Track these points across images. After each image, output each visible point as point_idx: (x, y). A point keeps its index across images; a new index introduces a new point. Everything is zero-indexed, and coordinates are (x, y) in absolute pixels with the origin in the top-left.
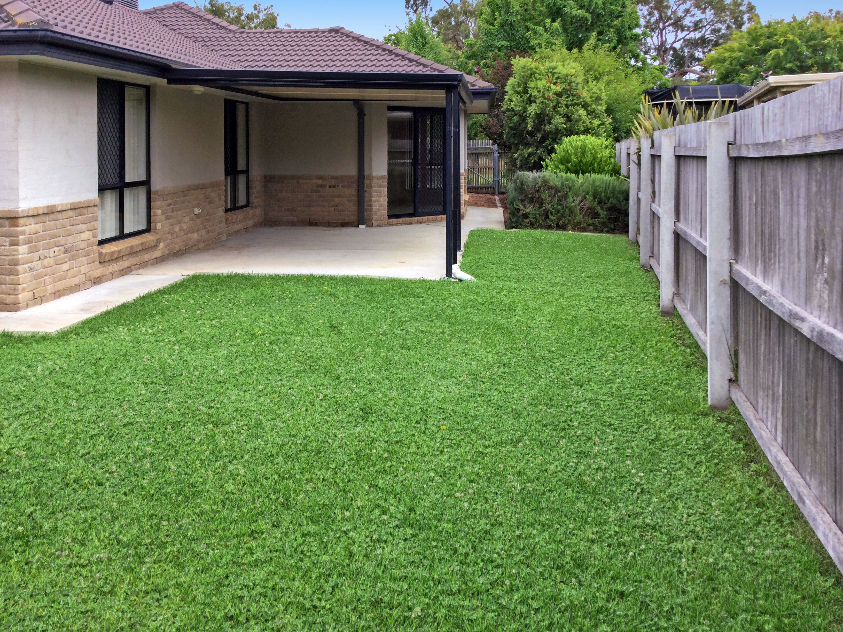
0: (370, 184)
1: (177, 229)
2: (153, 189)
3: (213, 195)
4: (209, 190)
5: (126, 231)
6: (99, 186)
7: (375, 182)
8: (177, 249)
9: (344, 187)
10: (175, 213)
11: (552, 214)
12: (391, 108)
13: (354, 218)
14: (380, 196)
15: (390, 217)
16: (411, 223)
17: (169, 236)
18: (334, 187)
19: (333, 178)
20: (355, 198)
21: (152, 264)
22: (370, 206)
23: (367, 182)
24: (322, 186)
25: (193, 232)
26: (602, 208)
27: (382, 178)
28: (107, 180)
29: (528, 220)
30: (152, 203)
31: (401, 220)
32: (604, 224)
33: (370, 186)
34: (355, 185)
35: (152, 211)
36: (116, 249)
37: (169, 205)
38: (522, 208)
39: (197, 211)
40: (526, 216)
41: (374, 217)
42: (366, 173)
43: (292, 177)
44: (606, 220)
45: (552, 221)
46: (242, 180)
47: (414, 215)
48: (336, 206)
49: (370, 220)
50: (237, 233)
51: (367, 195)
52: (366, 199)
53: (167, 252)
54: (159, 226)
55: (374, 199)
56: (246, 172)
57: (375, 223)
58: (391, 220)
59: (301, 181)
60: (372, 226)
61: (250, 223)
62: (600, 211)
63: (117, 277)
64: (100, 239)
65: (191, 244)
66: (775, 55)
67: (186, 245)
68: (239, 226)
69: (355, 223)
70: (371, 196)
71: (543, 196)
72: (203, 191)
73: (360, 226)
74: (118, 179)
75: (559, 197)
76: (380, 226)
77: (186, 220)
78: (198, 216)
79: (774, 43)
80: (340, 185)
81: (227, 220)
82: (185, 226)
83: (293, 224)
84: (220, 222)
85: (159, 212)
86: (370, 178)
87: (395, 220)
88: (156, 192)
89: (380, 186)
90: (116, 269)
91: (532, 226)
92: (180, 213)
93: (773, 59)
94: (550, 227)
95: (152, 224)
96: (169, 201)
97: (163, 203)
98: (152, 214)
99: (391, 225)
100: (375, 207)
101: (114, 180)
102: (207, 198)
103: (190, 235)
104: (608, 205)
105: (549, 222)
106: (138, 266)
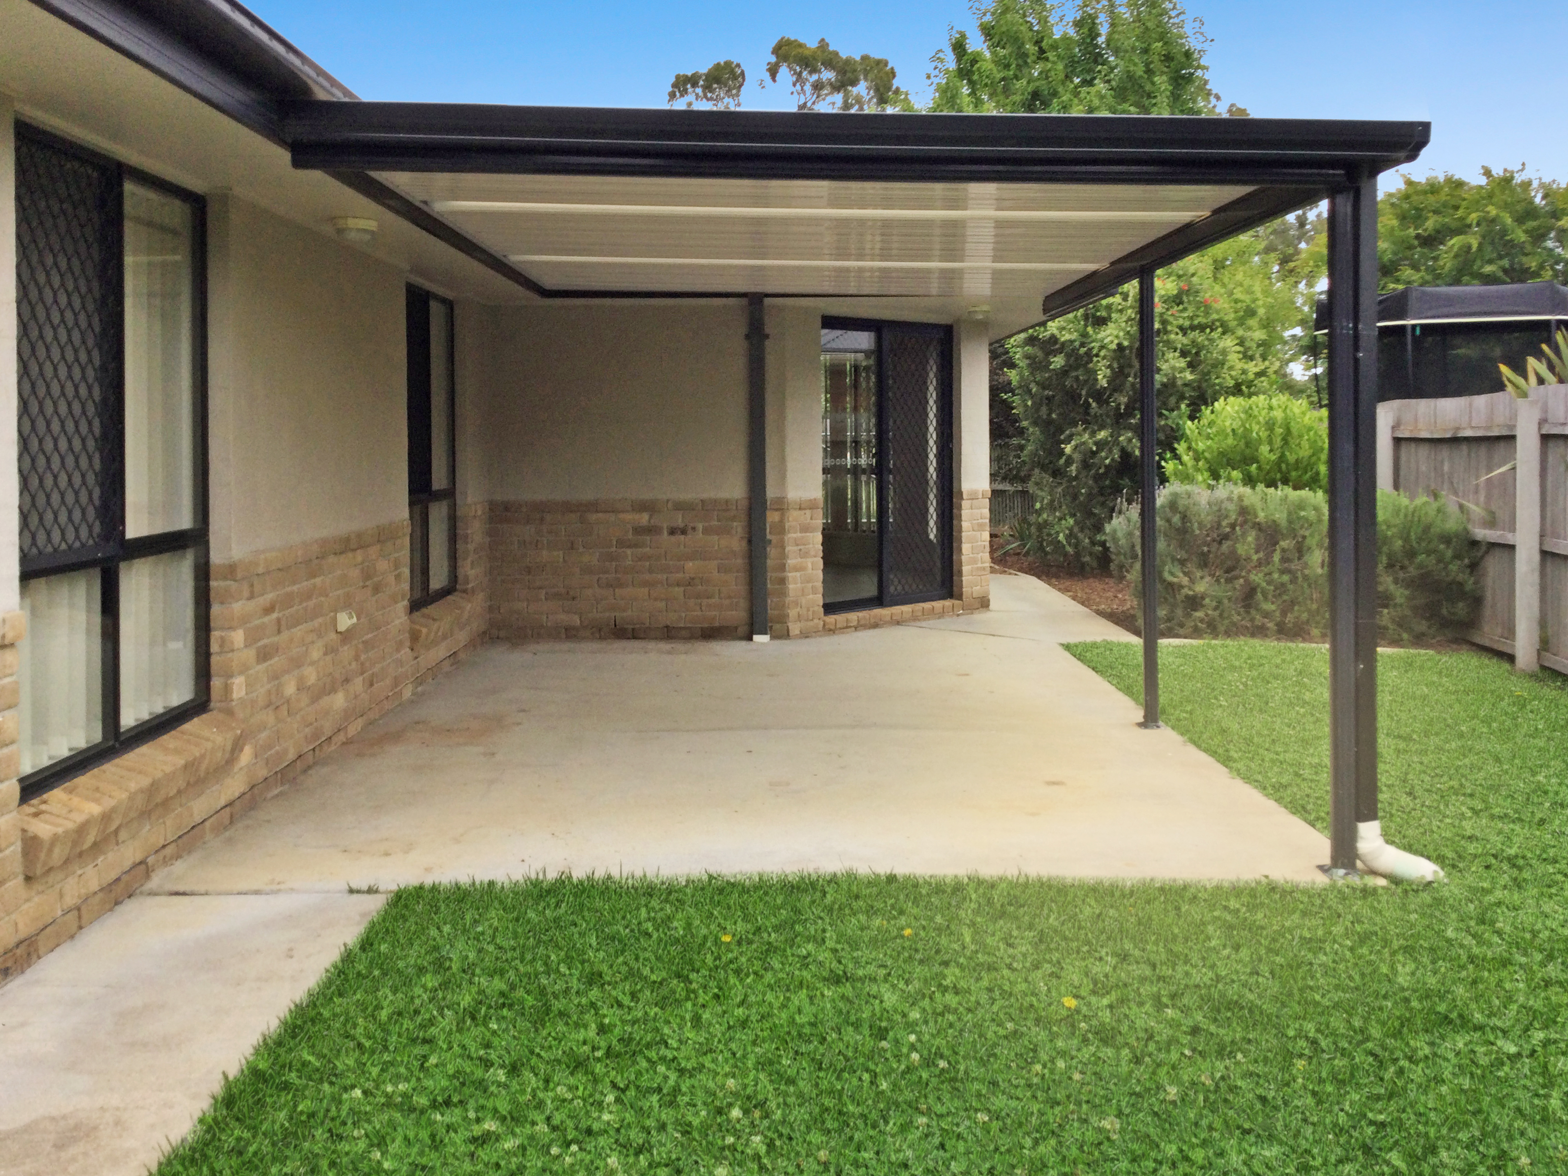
0: (782, 521)
1: (290, 689)
2: (216, 557)
3: (383, 565)
4: (373, 551)
5: (128, 719)
6: (24, 558)
7: (794, 518)
8: (291, 755)
9: (706, 531)
10: (285, 635)
11: (1266, 598)
12: (831, 322)
13: (738, 615)
14: (805, 555)
15: (830, 608)
16: (875, 626)
17: (269, 717)
18: (684, 532)
19: (679, 506)
20: (740, 562)
21: (220, 829)
22: (783, 581)
23: (772, 517)
24: (652, 530)
25: (333, 690)
26: (1396, 581)
27: (811, 505)
28: (56, 536)
29: (1199, 614)
30: (216, 610)
31: (853, 616)
32: (1401, 623)
33: (781, 529)
34: (739, 527)
35: (215, 635)
36: (95, 809)
37: (269, 610)
38: (1185, 581)
39: (345, 621)
40: (1194, 602)
41: (793, 613)
42: (771, 492)
43: (568, 507)
44: (1408, 612)
45: (1267, 615)
46: (438, 513)
47: (879, 600)
48: (690, 582)
49: (783, 619)
50: (434, 671)
51: (772, 552)
52: (770, 562)
53: (263, 773)
54: (239, 687)
55: (791, 562)
56: (449, 494)
57: (795, 628)
58: (831, 619)
59: (593, 517)
60: (786, 635)
61: (462, 637)
62: (1392, 587)
63: (98, 916)
64: (27, 768)
65: (328, 728)
66: (1460, 248)
67: (316, 735)
68: (441, 652)
69: (743, 630)
70: (783, 556)
71: (1241, 549)
72: (359, 556)
73: (756, 638)
74: (97, 529)
75: (1283, 550)
76: (805, 635)
77: (316, 654)
78: (346, 636)
79: (1454, 225)
80: (700, 526)
81: (415, 637)
82: (311, 675)
83: (570, 634)
84: (399, 645)
85: (238, 637)
86: (781, 505)
87: (840, 618)
88: (231, 570)
89: (805, 529)
90: (94, 886)
91: (1212, 629)
92: (298, 632)
93: (1456, 256)
94: (1259, 632)
95: (216, 683)
96: (270, 596)
97: (251, 606)
98: (214, 647)
99: (831, 631)
100: (794, 584)
101: (84, 532)
102: (367, 575)
103: (325, 701)
104: (1413, 571)
105: (1259, 620)
106: (168, 851)
